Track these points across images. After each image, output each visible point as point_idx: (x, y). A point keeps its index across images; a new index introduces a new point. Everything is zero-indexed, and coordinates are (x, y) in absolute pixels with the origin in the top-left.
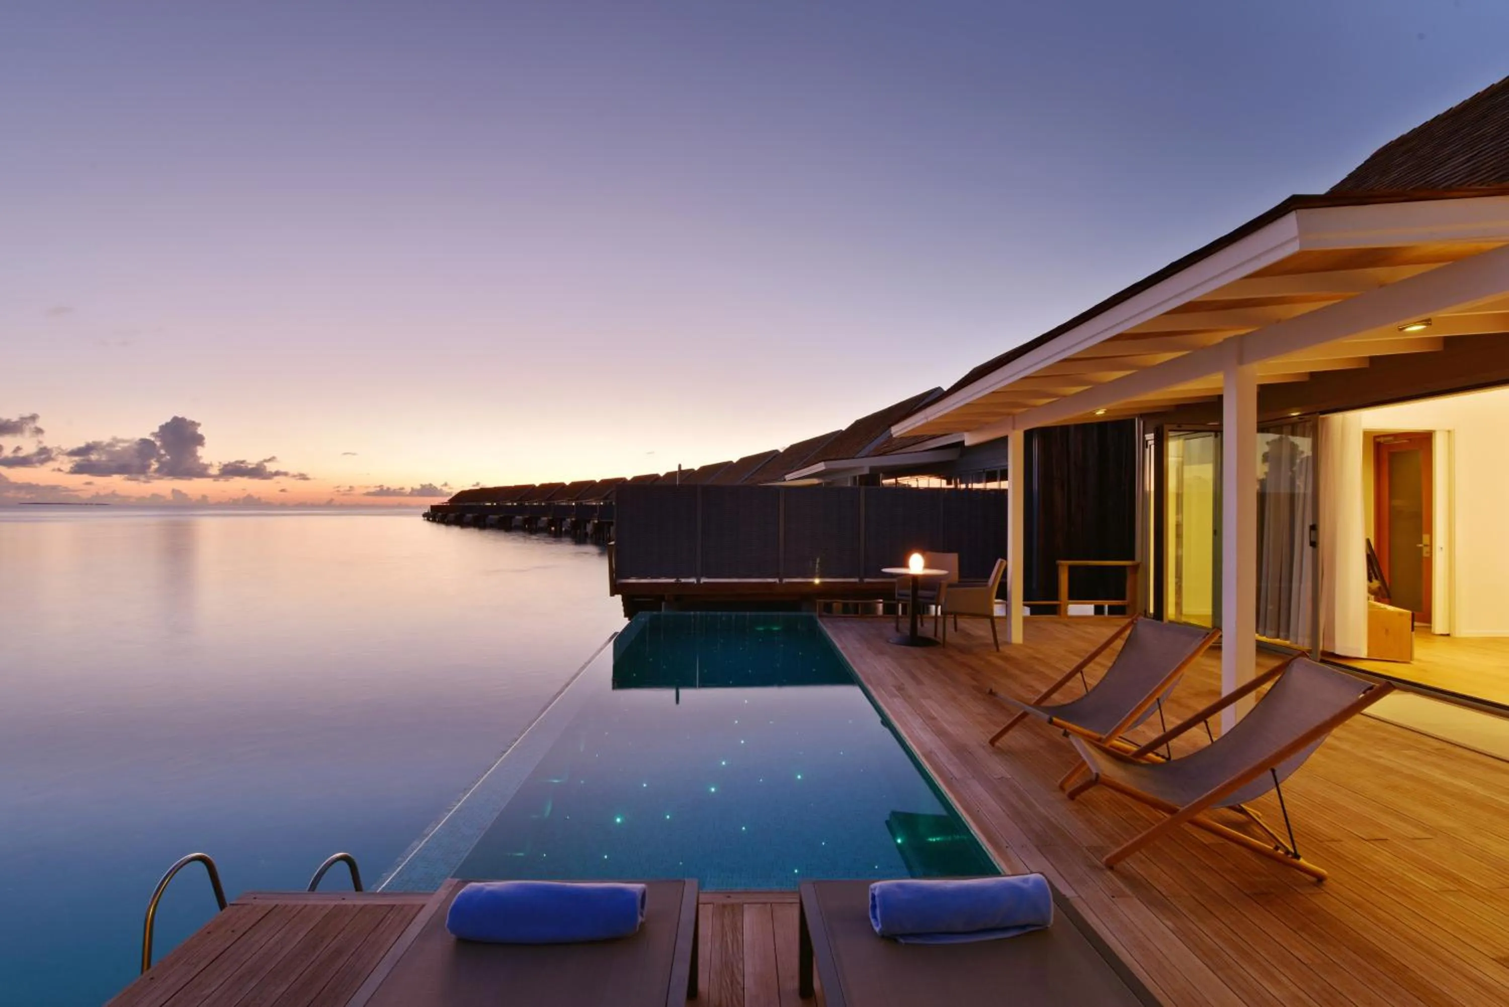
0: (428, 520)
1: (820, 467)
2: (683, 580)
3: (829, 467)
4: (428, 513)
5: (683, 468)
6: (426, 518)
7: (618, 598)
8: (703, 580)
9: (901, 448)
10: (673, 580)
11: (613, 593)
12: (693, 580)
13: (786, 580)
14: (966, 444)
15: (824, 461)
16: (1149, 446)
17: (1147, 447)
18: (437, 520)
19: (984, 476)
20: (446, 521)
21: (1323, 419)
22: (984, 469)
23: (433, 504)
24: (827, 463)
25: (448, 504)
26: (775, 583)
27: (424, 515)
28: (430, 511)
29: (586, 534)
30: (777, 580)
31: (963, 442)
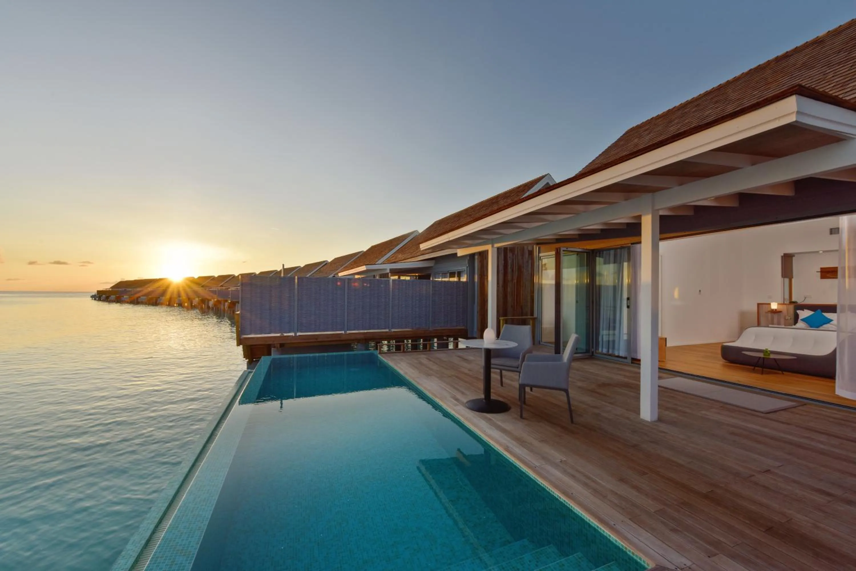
0: (95, 299)
1: (363, 268)
2: (285, 334)
3: (368, 269)
4: (95, 295)
5: (285, 267)
6: (93, 299)
7: (241, 347)
8: (298, 334)
9: (403, 260)
10: (279, 335)
11: (238, 345)
12: (292, 334)
13: (348, 332)
14: (459, 255)
15: (366, 265)
16: (541, 259)
17: (540, 260)
18: (102, 299)
19: (448, 275)
20: (109, 300)
21: (633, 246)
22: (448, 271)
23: (99, 290)
24: (367, 266)
25: (111, 290)
26: (342, 334)
27: (92, 297)
28: (96, 294)
29: (208, 307)
30: (343, 332)
31: (456, 254)
